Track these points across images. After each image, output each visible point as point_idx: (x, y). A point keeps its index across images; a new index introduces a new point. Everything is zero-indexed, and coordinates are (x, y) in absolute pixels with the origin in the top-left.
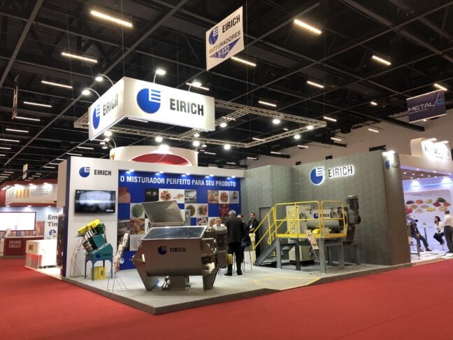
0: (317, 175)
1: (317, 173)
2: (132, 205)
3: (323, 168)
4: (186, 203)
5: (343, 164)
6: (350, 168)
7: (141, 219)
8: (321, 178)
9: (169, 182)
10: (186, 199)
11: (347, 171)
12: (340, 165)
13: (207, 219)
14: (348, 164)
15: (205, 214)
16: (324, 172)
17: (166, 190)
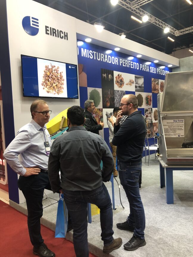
2: (90, 90)
4: (136, 91)
7: (99, 109)
9: (122, 64)
10: (136, 87)
13: (152, 110)
15: (150, 105)
17: (120, 73)
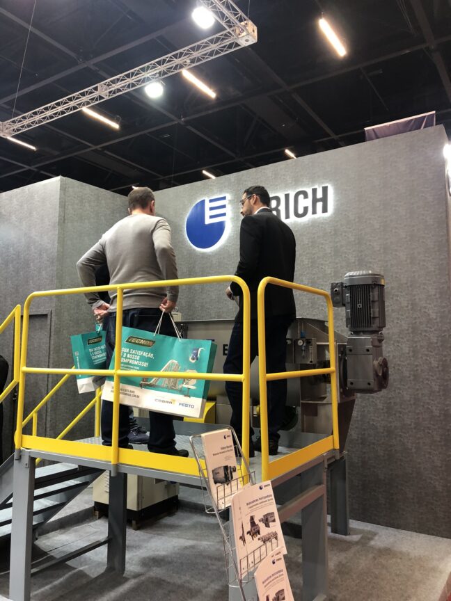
0: (208, 221)
1: (208, 213)
3: (229, 196)
5: (297, 182)
6: (319, 195)
8: (220, 228)
11: (308, 202)
12: (287, 186)
14: (313, 180)
16: (229, 210)
